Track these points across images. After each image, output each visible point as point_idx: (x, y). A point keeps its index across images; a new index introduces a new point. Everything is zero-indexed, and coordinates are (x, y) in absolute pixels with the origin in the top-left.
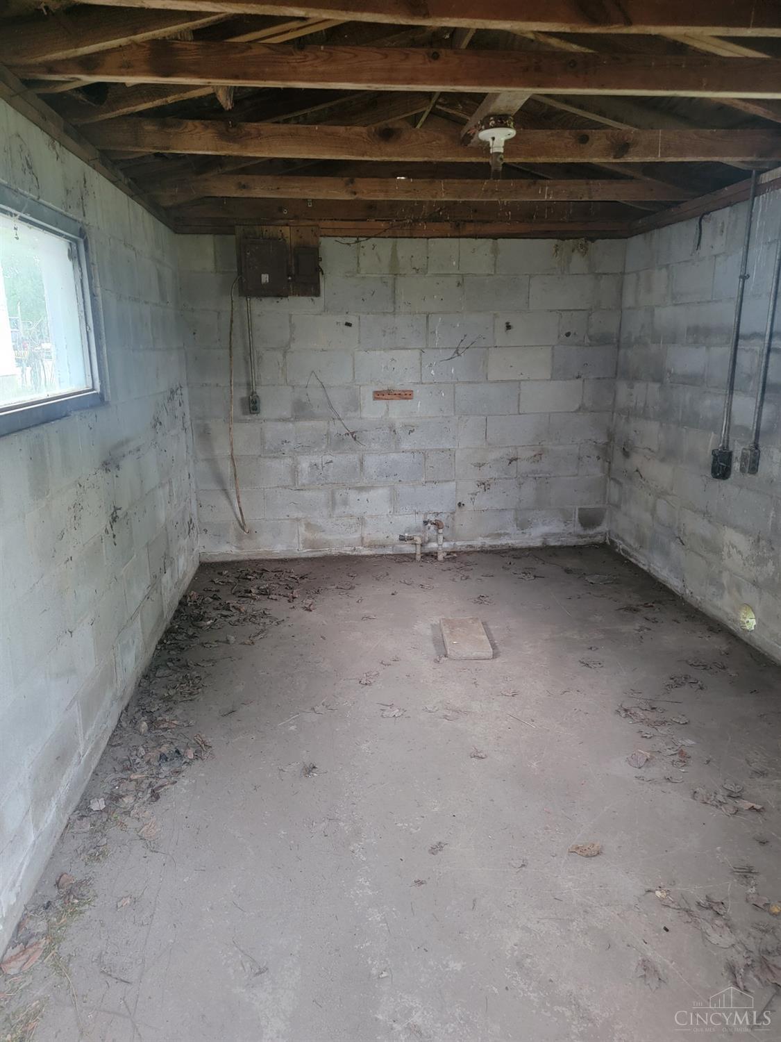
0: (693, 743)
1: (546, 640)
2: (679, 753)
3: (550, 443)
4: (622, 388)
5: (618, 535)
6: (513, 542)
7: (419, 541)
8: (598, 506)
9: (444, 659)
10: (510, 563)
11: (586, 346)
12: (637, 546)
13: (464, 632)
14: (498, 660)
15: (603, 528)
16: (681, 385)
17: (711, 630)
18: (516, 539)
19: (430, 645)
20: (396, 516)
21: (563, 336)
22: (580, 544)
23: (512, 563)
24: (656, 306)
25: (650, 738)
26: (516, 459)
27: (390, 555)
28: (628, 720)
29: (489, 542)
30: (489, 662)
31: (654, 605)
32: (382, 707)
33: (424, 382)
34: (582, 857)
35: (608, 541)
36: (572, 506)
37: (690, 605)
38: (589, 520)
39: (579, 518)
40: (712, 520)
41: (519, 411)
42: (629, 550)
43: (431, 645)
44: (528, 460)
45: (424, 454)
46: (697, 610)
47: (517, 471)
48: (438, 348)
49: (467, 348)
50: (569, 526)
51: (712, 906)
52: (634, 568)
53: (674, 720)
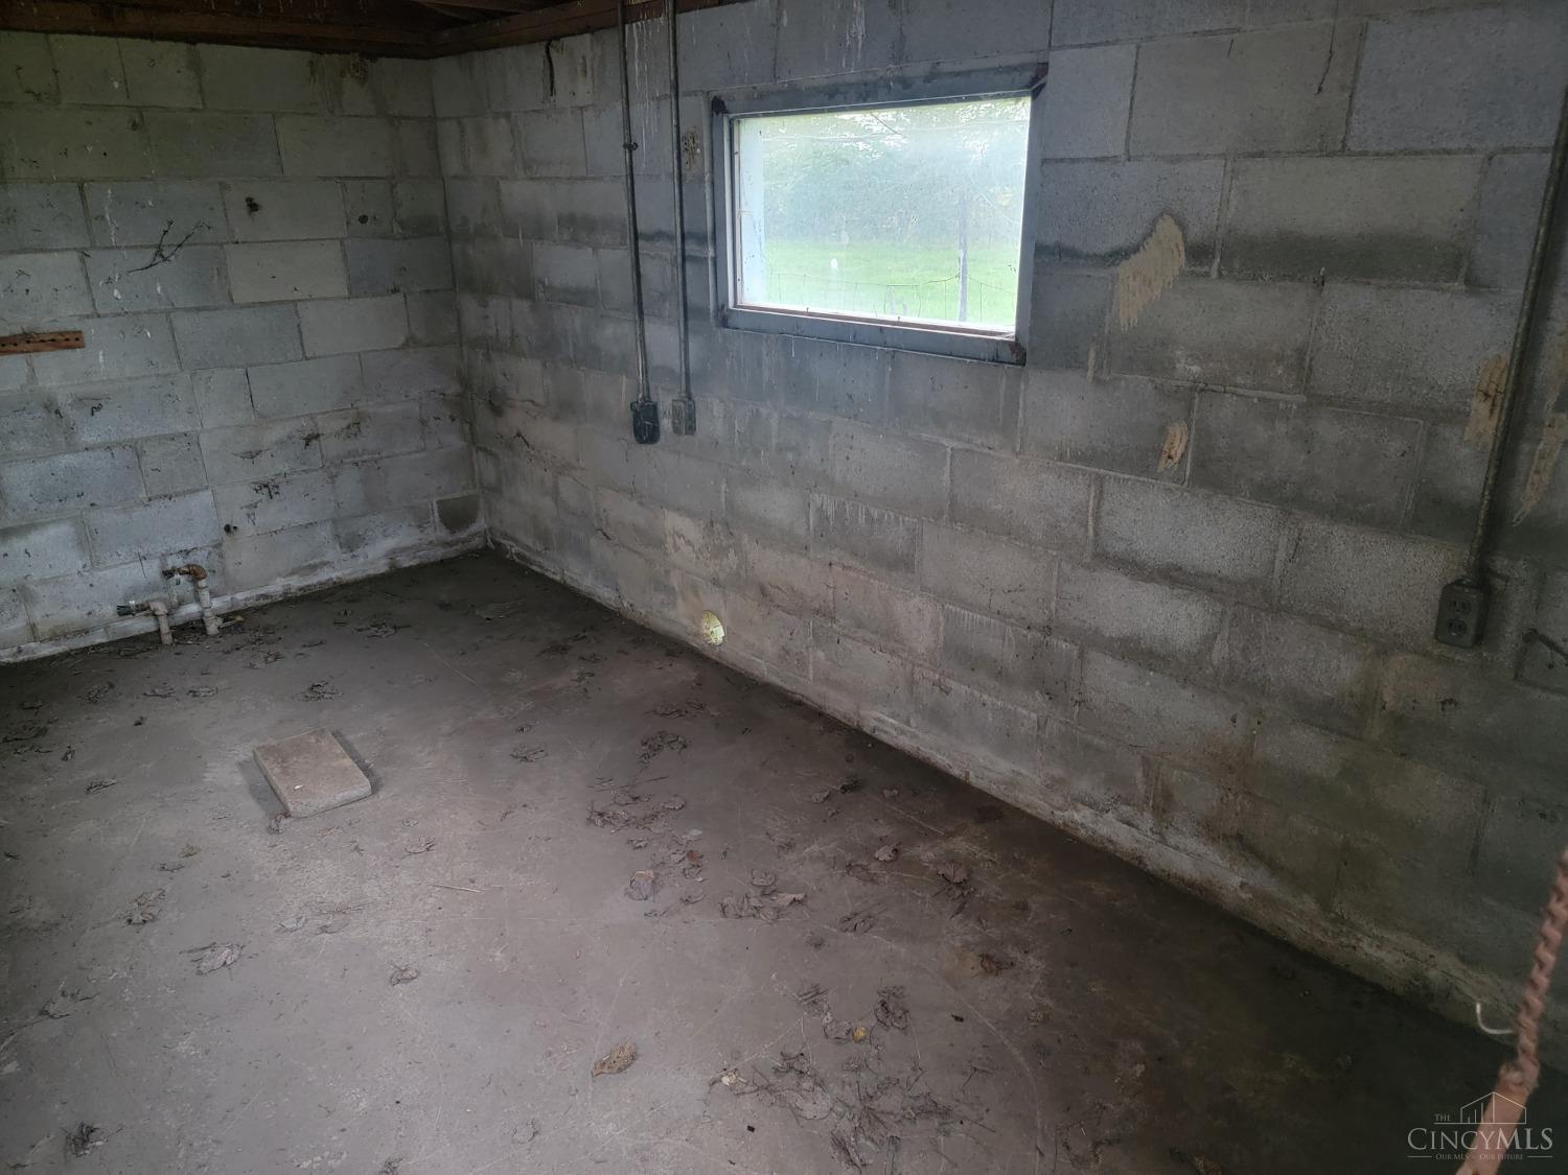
0: (700, 832)
1: (449, 735)
2: (688, 855)
3: (371, 403)
4: (469, 305)
5: (506, 535)
6: (339, 574)
7: (161, 609)
8: (465, 493)
9: (284, 821)
10: (346, 613)
11: (398, 240)
12: (539, 547)
13: (307, 763)
14: (382, 795)
15: (480, 524)
16: (564, 304)
17: (670, 654)
18: (341, 568)
19: (249, 803)
20: (101, 570)
21: (355, 222)
22: (449, 556)
23: (349, 612)
24: (501, 178)
25: (646, 846)
26: (317, 437)
27: (101, 645)
28: (608, 827)
29: (296, 583)
30: (369, 802)
31: (586, 634)
32: (194, 956)
33: (101, 312)
34: (612, 1076)
35: (490, 544)
36: (426, 500)
37: (632, 622)
38: (455, 516)
39: (440, 516)
40: (644, 500)
41: (304, 353)
42: (527, 554)
43: (251, 802)
44: (338, 434)
45: (136, 449)
46: (643, 627)
47: (322, 456)
48: (118, 248)
49: (179, 246)
50: (426, 532)
51: (792, 1065)
52: (541, 579)
53: (666, 806)
